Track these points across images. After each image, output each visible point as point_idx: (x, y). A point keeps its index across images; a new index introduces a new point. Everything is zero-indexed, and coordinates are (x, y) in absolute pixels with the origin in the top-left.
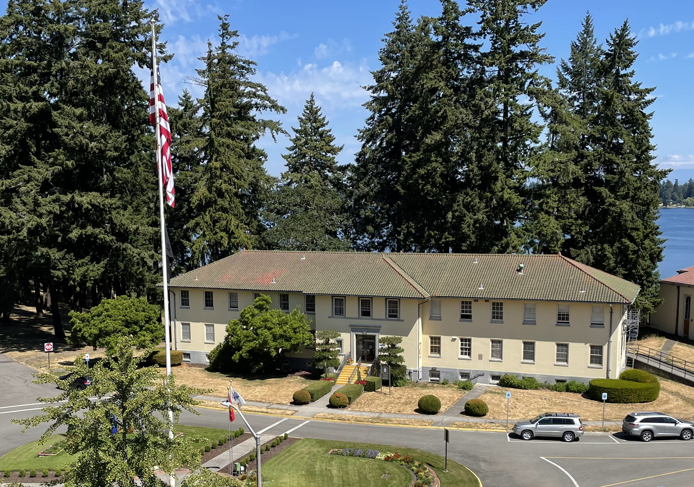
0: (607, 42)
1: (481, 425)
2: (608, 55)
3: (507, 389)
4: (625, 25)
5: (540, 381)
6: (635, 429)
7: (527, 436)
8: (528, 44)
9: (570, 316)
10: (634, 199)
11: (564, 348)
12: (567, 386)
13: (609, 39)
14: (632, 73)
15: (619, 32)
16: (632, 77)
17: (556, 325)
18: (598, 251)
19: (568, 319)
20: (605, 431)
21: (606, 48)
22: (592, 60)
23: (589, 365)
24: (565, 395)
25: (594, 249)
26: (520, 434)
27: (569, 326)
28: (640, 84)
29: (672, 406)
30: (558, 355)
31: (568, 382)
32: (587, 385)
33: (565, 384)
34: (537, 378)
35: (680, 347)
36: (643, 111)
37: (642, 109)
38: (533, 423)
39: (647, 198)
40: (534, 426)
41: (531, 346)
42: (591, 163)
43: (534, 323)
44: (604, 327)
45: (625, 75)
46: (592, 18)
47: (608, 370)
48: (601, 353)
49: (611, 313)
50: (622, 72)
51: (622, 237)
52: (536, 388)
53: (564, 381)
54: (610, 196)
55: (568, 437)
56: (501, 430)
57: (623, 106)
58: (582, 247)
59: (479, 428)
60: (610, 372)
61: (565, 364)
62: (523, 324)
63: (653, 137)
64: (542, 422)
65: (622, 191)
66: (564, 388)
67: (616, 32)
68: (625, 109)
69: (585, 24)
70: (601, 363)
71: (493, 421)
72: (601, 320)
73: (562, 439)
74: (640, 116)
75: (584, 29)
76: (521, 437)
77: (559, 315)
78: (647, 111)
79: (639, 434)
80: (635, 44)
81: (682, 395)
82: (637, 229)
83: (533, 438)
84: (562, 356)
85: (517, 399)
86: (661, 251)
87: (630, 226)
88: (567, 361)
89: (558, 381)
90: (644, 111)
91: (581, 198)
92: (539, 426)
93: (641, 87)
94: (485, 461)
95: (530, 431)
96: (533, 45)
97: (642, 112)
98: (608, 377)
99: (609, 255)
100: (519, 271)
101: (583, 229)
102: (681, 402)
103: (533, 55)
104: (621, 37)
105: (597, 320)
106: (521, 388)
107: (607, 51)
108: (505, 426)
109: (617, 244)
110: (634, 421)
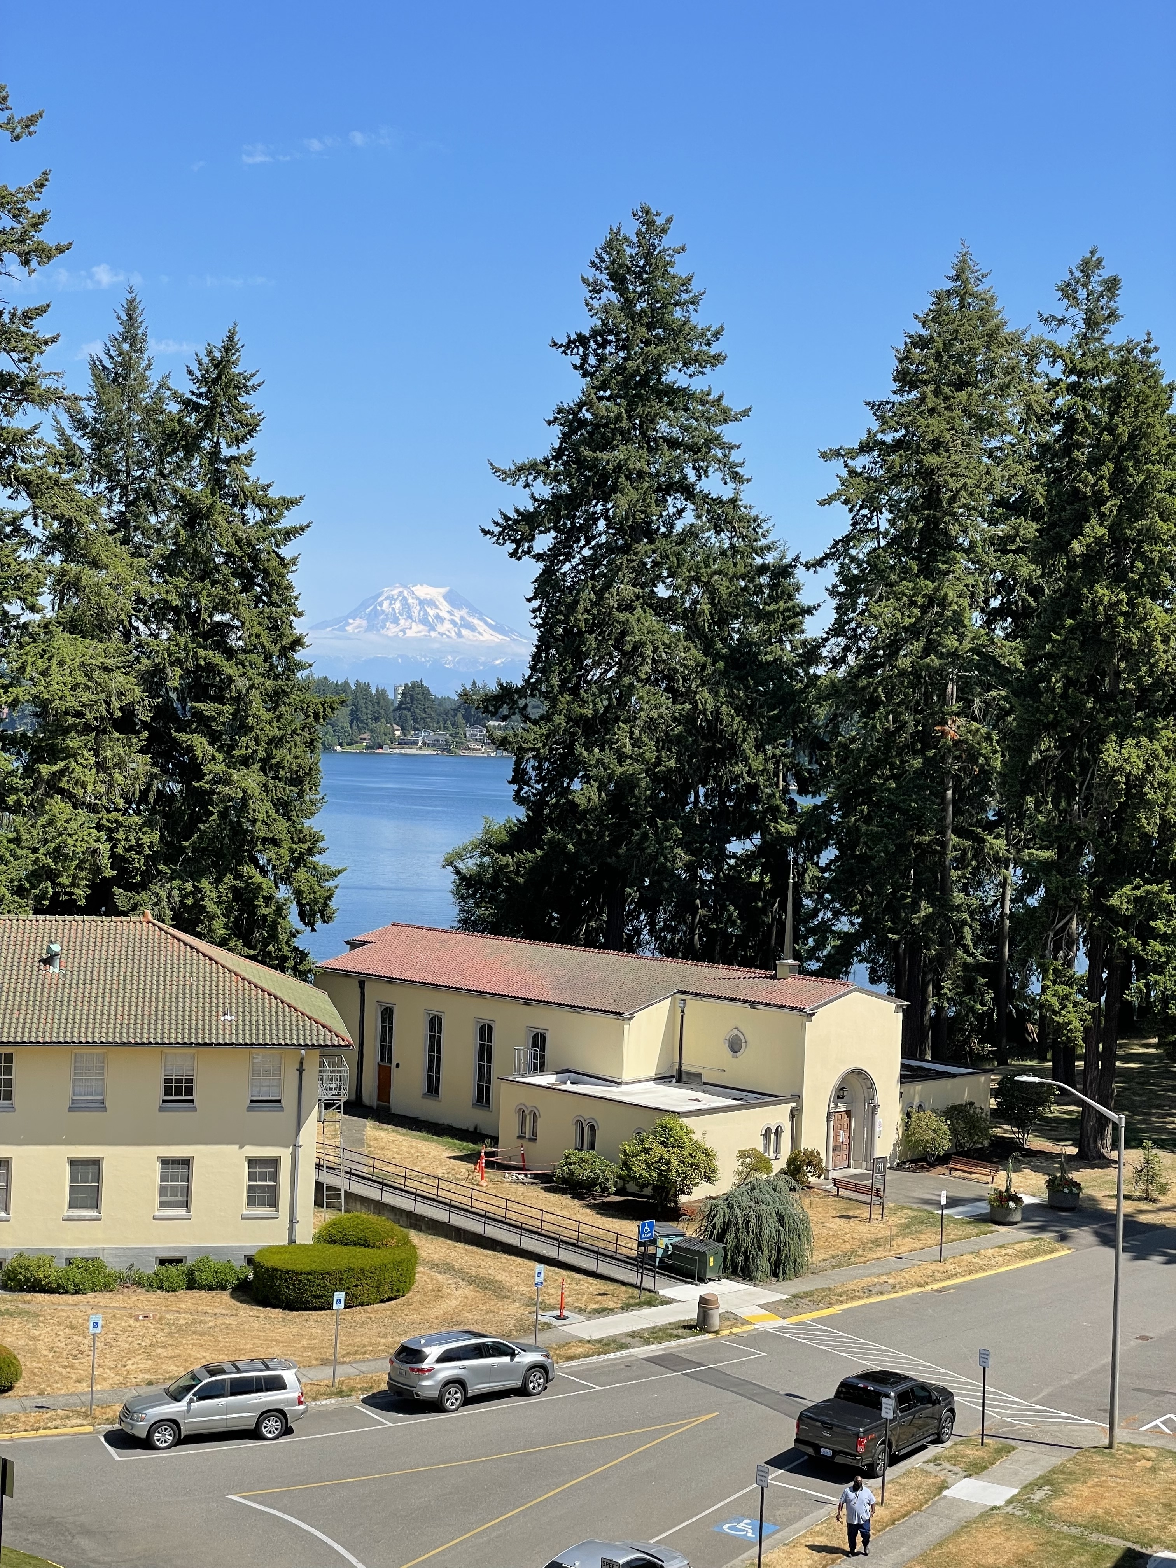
0: (190, 372)
1: (15, 1418)
2: (190, 406)
3: (28, 1296)
4: (231, 338)
5: (115, 1265)
6: (425, 1383)
7: (163, 1437)
8: (15, 355)
9: (194, 1085)
10: (267, 765)
11: (181, 1170)
12: (190, 1273)
13: (194, 367)
14: (250, 457)
15: (218, 355)
16: (248, 465)
17: (161, 1110)
18: (186, 897)
19: (189, 1091)
20: (340, 1394)
21: (186, 387)
22: (149, 411)
23: (245, 1212)
24: (189, 1300)
25: (175, 892)
26: (143, 1435)
27: (195, 1109)
28: (269, 486)
29: (454, 1303)
30: (163, 1190)
31: (189, 1263)
32: (239, 1263)
33: (183, 1268)
34: (106, 1259)
35: (382, 1134)
36: (280, 552)
37: (278, 546)
38: (177, 1398)
39: (299, 766)
40: (182, 1405)
41: (91, 1170)
42: (163, 671)
43: (100, 1105)
44: (282, 1109)
45: (235, 459)
46: (141, 308)
47: (292, 1222)
48: (275, 1176)
49: (301, 1071)
50: (226, 452)
51: (240, 863)
52: (107, 1288)
53: (179, 1261)
54: (213, 758)
55: (271, 1427)
56: (76, 1427)
57: (234, 534)
58: (143, 886)
59: (14, 1429)
60: (297, 1227)
61: (182, 1212)
62: (71, 1109)
63: (301, 614)
64: (203, 1396)
65: (244, 745)
66: (183, 1280)
67: (210, 353)
68: (238, 542)
69: (125, 318)
70: (274, 1203)
71: (40, 1401)
72: (274, 1090)
73: (254, 1434)
74: (275, 563)
75: (121, 329)
76: (147, 1444)
77: (167, 1081)
78: (285, 552)
79: (435, 1394)
80: (254, 388)
81: (461, 1271)
82: (275, 842)
83: (181, 1440)
84: (174, 1191)
85: (72, 1327)
86: (329, 898)
87: (262, 834)
88: (187, 1205)
89: (162, 1262)
90: (284, 552)
91: (138, 757)
92: (196, 1405)
93: (273, 494)
94: (88, 1533)
95: (174, 1423)
96: (25, 360)
97: (278, 556)
98: (292, 1241)
99: (212, 907)
100: (48, 961)
101: (146, 840)
102: (468, 1291)
103: (25, 383)
104: (222, 365)
105: (266, 1091)
106: (66, 1292)
107: (189, 396)
108: (86, 1416)
109: (229, 879)
110: (422, 1362)
